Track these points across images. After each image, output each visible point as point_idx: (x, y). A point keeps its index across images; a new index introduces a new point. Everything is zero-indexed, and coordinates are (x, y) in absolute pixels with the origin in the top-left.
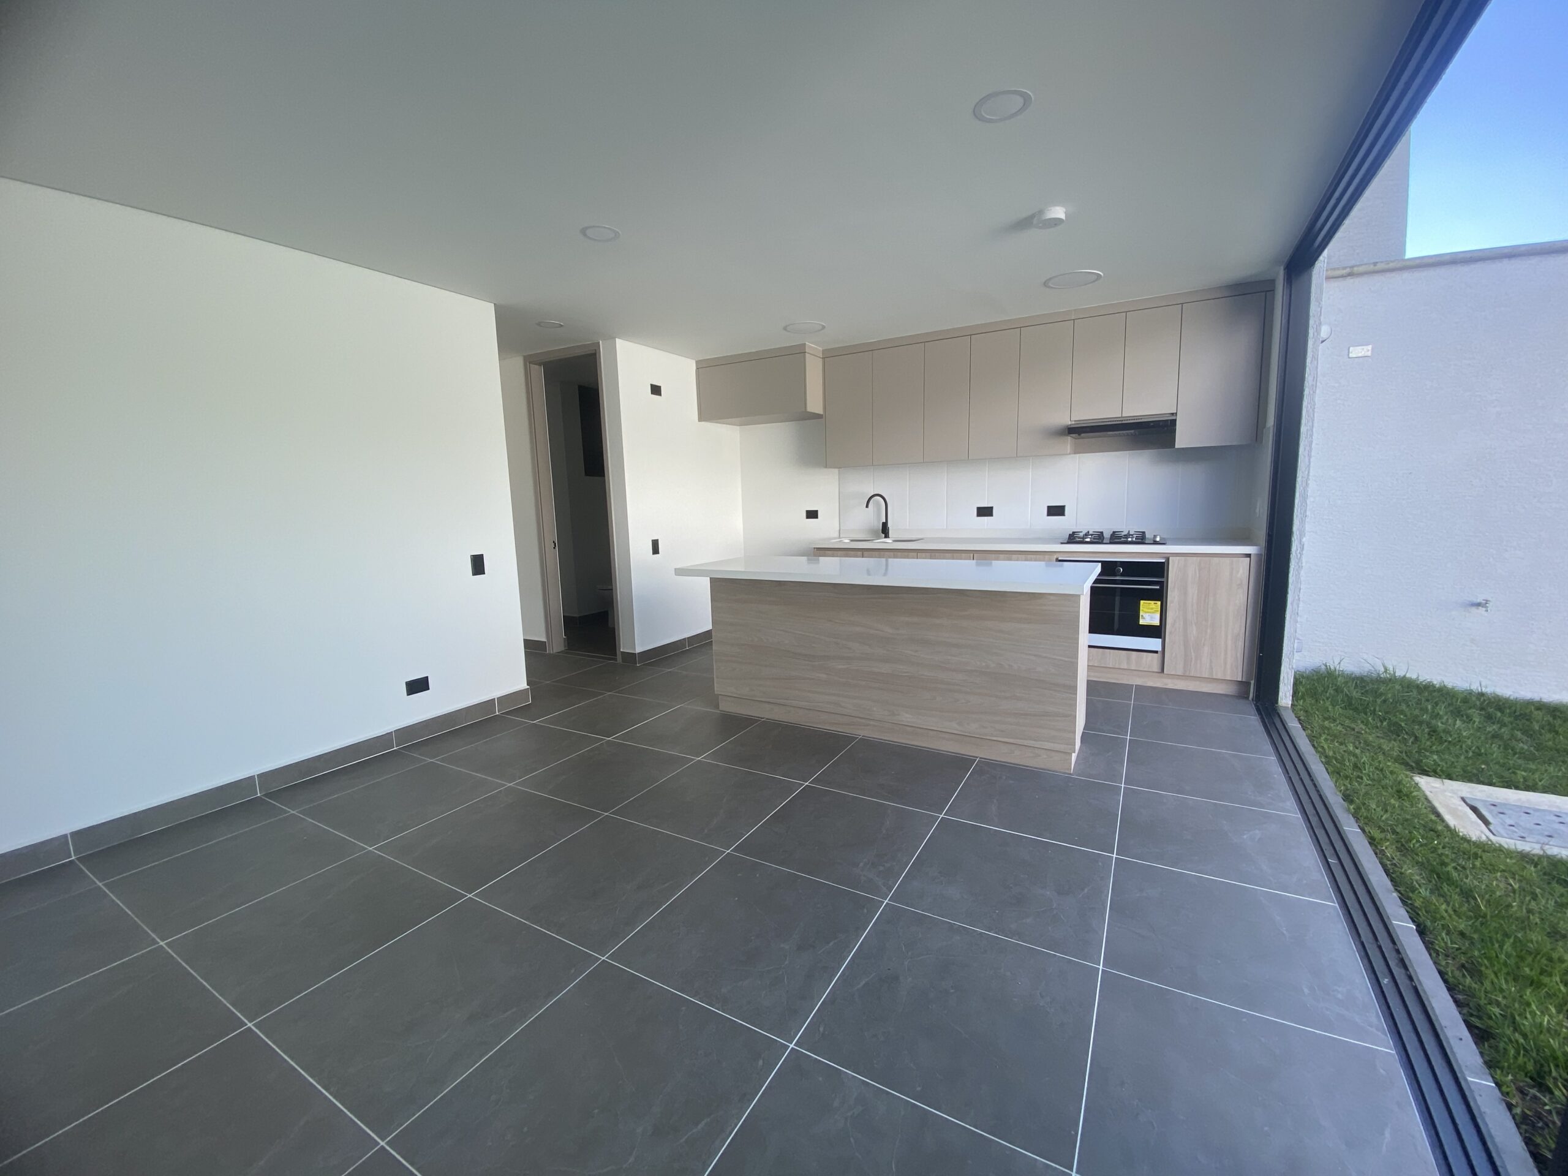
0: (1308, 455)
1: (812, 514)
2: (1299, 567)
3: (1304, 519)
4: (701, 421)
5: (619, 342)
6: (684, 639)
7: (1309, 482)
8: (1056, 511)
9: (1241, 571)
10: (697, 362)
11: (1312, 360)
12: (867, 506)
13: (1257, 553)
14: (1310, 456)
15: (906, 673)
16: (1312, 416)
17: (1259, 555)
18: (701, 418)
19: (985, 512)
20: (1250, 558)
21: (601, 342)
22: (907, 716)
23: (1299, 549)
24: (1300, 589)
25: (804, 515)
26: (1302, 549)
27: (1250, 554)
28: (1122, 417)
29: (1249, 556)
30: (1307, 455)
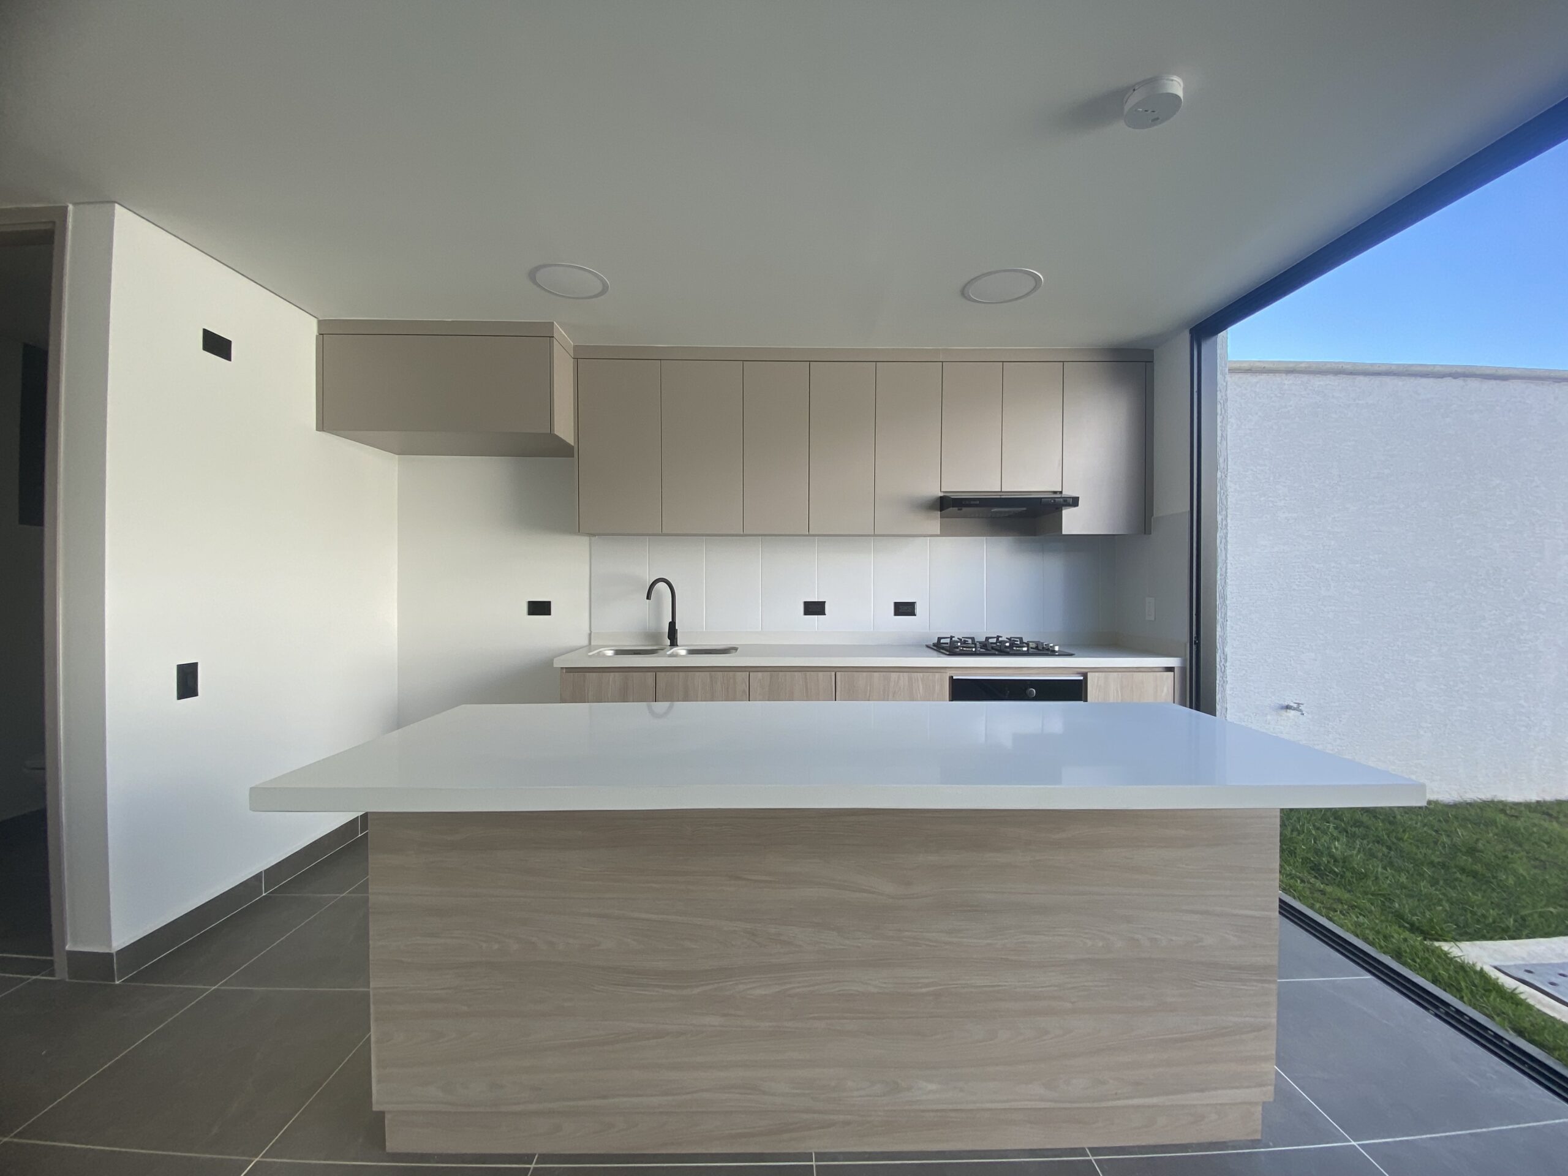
0: (1225, 548)
1: (539, 608)
2: (1224, 682)
3: (1225, 623)
4: (323, 430)
5: (123, 219)
6: (257, 877)
7: (1227, 581)
8: (904, 609)
9: (1165, 690)
10: (320, 323)
11: (1222, 439)
12: (648, 597)
13: (1179, 666)
14: (1226, 549)
15: (927, 985)
16: (1225, 503)
17: (1183, 669)
18: (322, 426)
19: (814, 608)
20: (1174, 671)
21: (71, 207)
22: (932, 1087)
23: (1223, 660)
24: (1227, 709)
25: (525, 608)
26: (1226, 661)
27: (1174, 668)
28: (1001, 492)
29: (1170, 669)
30: (1223, 549)
